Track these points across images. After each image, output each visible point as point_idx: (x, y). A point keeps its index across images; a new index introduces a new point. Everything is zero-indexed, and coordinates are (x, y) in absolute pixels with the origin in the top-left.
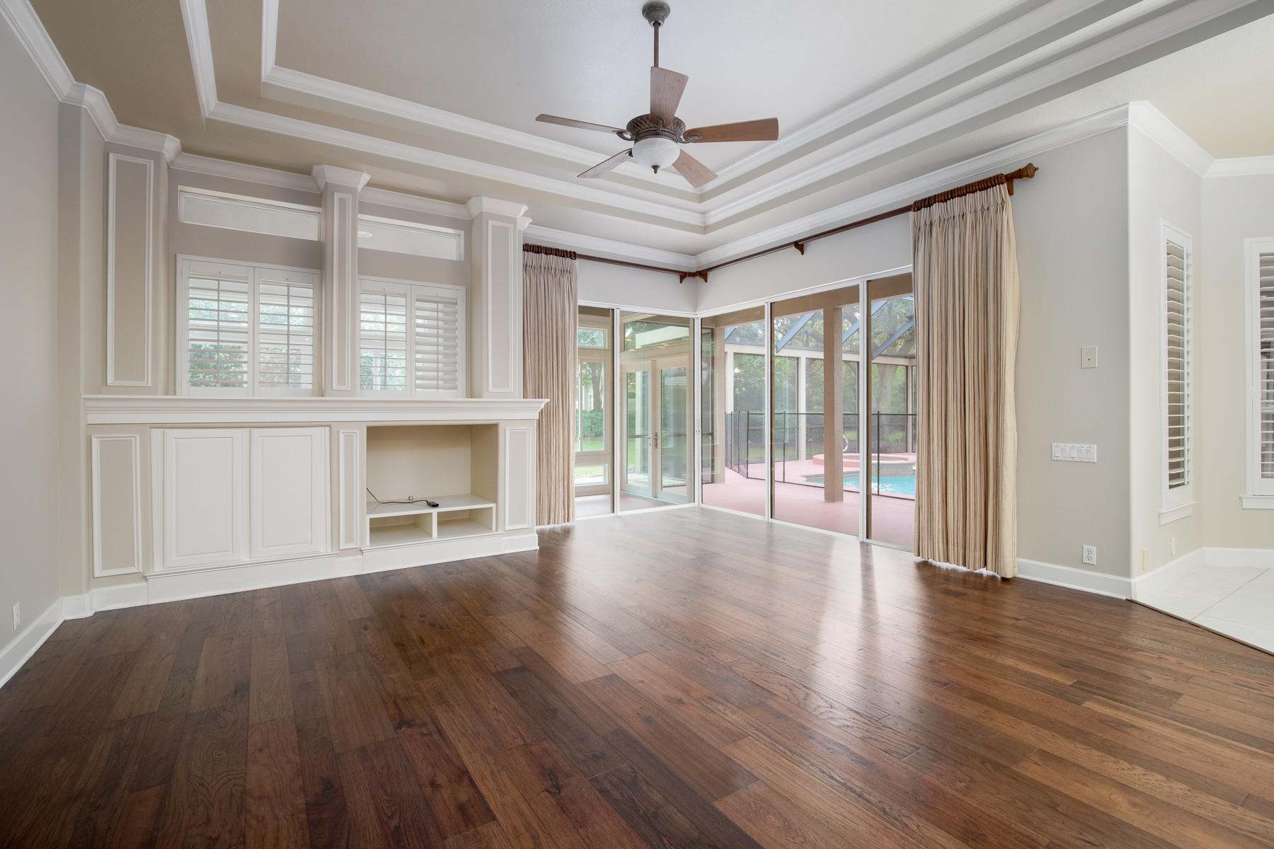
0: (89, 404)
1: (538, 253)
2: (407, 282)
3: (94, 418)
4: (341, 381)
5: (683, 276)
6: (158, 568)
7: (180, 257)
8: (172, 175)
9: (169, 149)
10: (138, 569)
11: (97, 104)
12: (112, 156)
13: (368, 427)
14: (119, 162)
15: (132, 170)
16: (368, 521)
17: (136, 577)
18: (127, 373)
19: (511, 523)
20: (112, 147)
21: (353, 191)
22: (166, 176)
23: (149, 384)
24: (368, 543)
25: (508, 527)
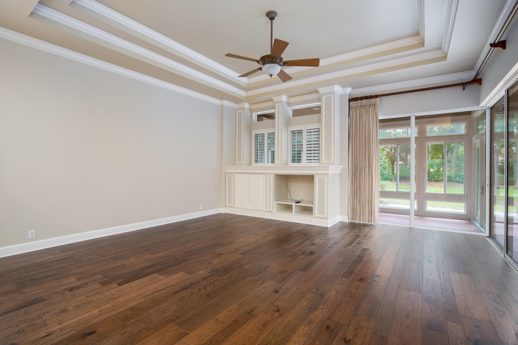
0: (225, 168)
1: (357, 100)
2: (303, 125)
3: (227, 171)
4: (278, 161)
5: (464, 85)
6: (235, 206)
7: (253, 131)
8: (251, 111)
9: (246, 106)
10: (232, 205)
11: (226, 103)
12: (237, 112)
13: (275, 175)
14: (238, 112)
15: (240, 114)
16: (275, 204)
17: (232, 207)
18: (240, 160)
19: (318, 214)
20: (237, 109)
21: (281, 102)
22: (249, 112)
23: (242, 163)
24: (275, 210)
25: (316, 215)
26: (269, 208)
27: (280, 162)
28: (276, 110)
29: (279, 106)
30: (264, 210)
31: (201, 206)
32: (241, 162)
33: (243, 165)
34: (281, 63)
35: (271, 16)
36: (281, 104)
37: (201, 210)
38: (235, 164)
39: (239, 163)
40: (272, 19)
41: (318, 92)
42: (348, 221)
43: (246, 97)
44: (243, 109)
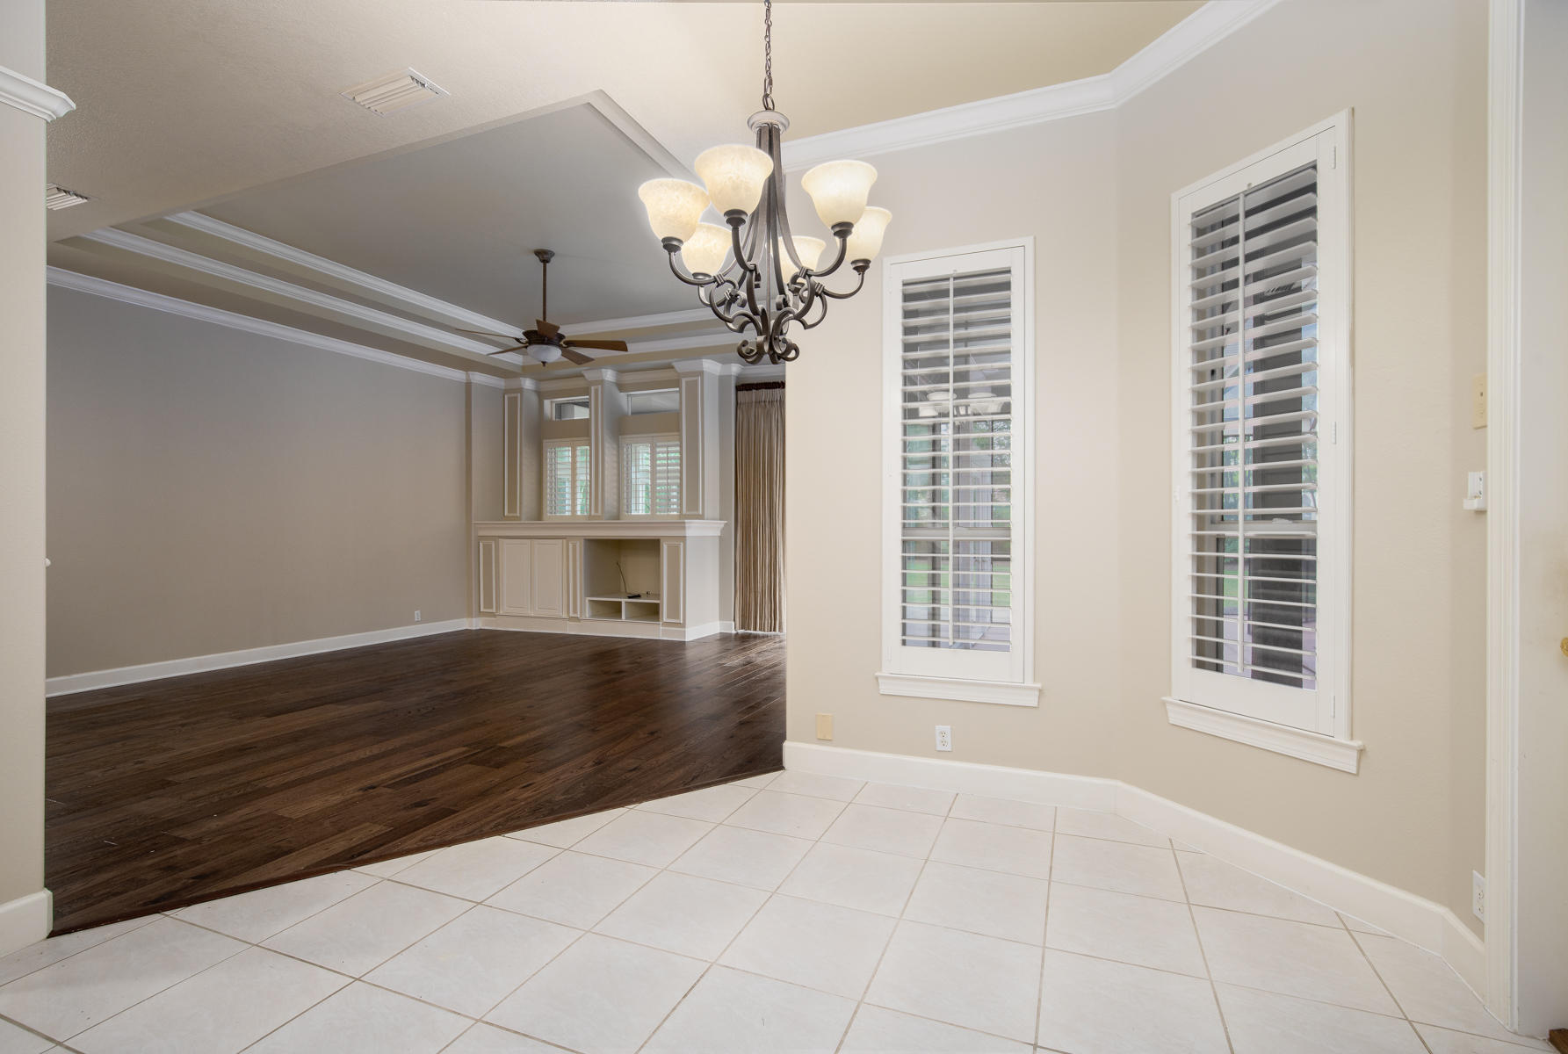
0: (478, 525)
1: (752, 389)
2: (649, 435)
3: (480, 533)
4: (596, 510)
6: (501, 612)
7: (545, 441)
8: (541, 395)
9: (528, 384)
10: (494, 610)
11: (478, 378)
12: (506, 397)
13: (585, 540)
14: (509, 398)
15: (513, 402)
16: (587, 601)
17: (493, 615)
18: (512, 508)
19: (668, 617)
20: (506, 391)
21: (601, 382)
22: (534, 398)
23: (518, 515)
24: (587, 615)
25: (665, 620)
26: (575, 612)
27: (600, 513)
28: (590, 399)
29: (596, 391)
30: (565, 616)
31: (417, 613)
32: (516, 512)
33: (520, 520)
34: (562, 343)
35: (544, 256)
36: (602, 387)
37: (418, 623)
38: (504, 517)
39: (511, 515)
40: (545, 261)
41: (673, 367)
42: (734, 632)
43: (523, 368)
44: (520, 390)
